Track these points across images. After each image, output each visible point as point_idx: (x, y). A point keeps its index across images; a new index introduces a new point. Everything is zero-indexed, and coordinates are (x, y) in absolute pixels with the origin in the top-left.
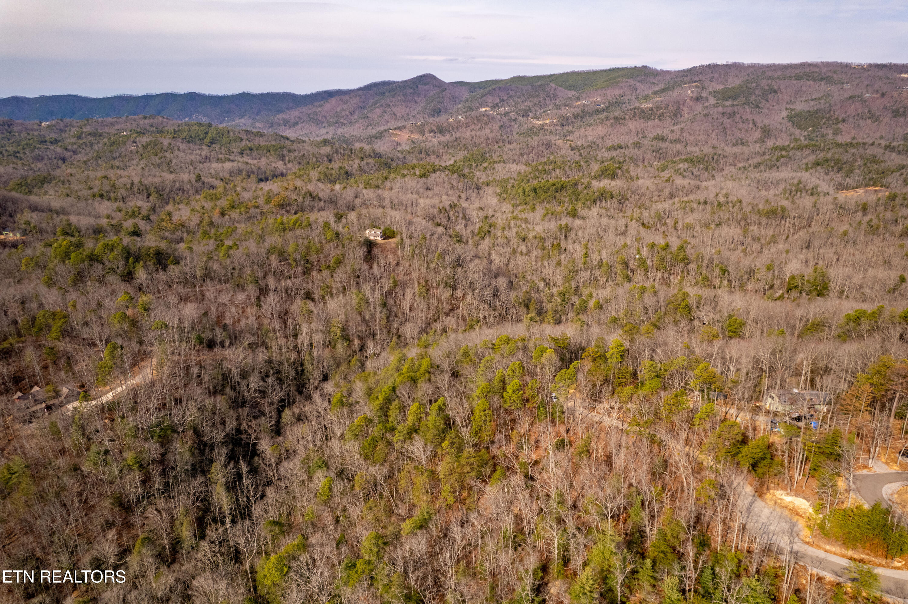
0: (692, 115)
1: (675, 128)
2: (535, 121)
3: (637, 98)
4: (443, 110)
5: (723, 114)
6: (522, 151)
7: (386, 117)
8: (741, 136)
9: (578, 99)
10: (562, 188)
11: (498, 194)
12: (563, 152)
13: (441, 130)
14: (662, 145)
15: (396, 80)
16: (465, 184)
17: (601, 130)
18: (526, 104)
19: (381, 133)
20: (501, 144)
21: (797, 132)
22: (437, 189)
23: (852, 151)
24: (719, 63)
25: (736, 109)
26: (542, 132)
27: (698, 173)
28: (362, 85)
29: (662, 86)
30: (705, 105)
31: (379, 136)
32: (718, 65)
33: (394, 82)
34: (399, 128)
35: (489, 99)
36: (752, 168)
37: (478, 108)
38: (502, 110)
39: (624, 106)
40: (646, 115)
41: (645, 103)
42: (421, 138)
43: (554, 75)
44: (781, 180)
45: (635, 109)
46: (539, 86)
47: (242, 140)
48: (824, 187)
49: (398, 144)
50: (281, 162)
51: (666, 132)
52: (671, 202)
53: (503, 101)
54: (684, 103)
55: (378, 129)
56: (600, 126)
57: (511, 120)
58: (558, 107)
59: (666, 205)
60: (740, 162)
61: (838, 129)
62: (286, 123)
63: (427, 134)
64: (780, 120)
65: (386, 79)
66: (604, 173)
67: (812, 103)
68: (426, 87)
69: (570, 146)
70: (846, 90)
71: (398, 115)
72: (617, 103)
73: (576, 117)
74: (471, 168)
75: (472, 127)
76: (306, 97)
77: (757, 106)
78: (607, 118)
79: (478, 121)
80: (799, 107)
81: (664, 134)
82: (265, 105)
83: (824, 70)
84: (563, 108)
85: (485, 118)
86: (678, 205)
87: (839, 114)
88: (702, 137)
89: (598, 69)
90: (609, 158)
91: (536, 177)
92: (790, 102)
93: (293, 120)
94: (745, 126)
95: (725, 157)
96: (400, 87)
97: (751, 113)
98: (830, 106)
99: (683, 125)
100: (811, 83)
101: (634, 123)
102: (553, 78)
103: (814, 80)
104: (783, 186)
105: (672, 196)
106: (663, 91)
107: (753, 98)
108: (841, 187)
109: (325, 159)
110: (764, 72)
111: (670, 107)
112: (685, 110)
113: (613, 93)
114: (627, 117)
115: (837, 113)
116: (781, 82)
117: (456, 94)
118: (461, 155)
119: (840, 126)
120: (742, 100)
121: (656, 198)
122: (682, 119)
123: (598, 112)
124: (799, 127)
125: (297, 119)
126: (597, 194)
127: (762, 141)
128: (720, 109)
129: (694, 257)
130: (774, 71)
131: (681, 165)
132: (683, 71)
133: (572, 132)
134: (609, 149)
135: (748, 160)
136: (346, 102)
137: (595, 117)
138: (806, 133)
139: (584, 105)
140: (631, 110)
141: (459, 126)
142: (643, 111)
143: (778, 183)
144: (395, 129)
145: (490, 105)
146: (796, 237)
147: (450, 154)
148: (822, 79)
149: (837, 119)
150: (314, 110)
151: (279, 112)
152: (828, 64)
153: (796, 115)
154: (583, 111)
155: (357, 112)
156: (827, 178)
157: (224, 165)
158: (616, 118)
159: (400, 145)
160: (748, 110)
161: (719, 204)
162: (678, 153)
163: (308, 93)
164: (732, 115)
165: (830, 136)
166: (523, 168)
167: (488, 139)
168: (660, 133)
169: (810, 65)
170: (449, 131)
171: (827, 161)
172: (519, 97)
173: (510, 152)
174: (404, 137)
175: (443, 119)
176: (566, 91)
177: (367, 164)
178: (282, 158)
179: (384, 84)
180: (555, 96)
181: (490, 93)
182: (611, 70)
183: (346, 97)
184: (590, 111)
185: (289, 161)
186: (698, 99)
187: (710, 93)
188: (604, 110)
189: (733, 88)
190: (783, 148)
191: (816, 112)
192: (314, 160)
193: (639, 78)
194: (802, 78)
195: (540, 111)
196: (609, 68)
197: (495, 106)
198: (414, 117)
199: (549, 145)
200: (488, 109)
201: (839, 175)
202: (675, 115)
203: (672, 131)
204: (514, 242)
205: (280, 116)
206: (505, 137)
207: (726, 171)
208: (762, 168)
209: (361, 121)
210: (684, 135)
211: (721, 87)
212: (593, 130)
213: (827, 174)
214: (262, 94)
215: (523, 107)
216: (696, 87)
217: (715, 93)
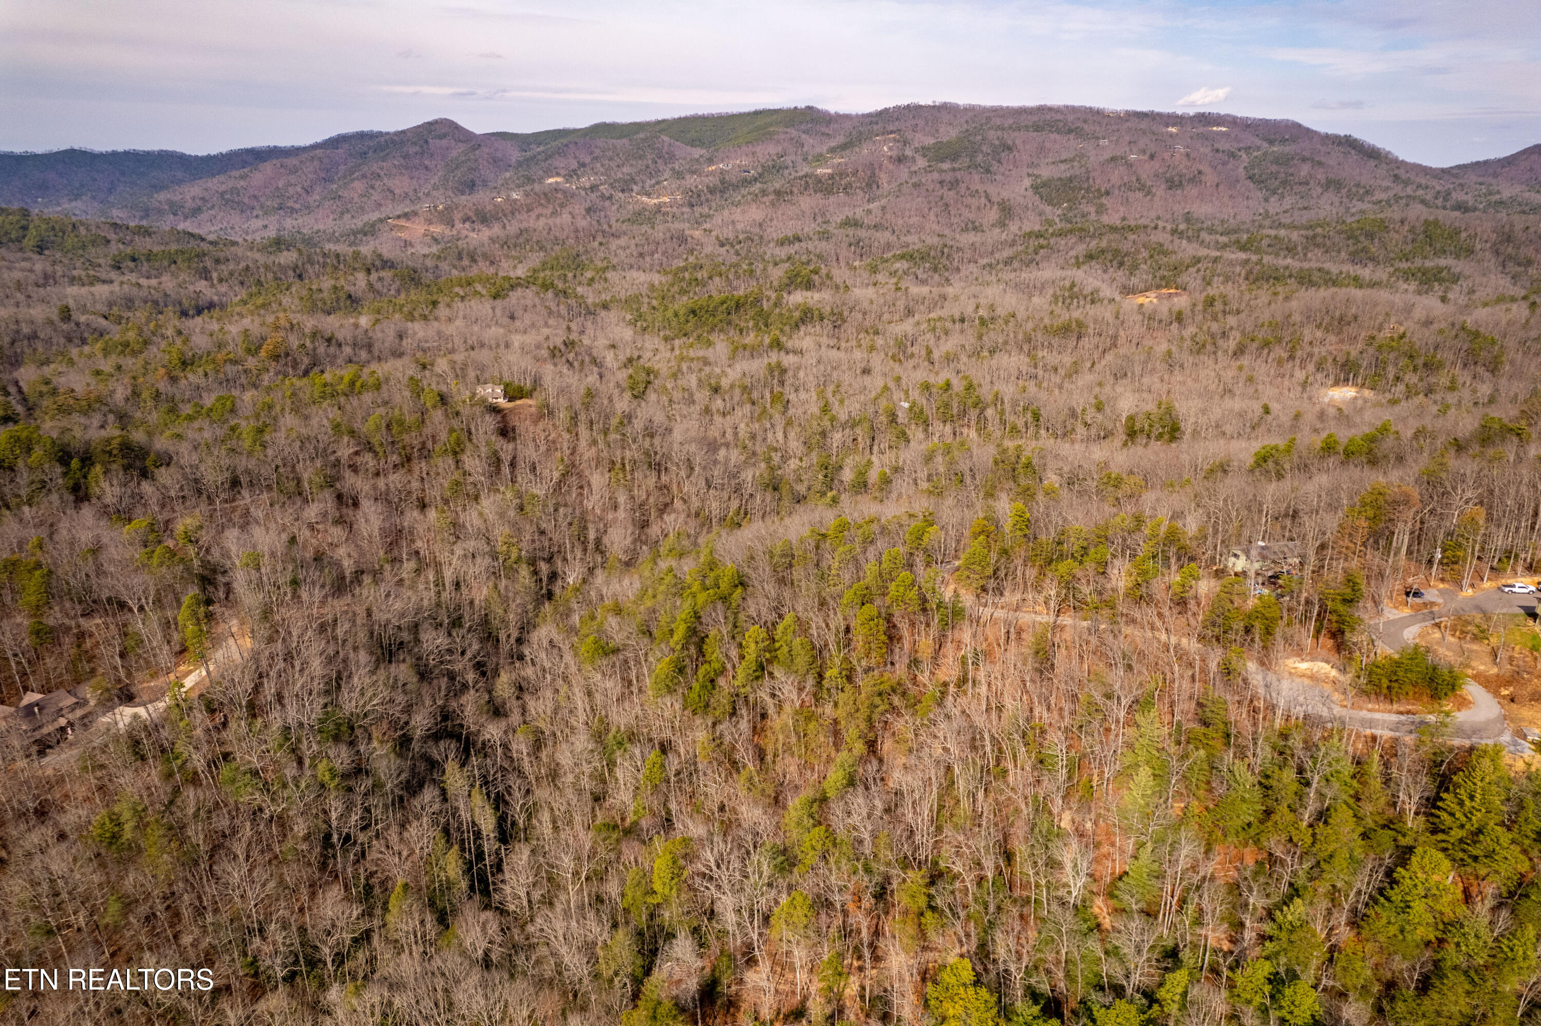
0: (894, 185)
1: (871, 206)
2: (645, 199)
3: (805, 160)
4: (478, 182)
5: (941, 182)
6: (640, 249)
7: (376, 196)
8: (972, 216)
9: (710, 161)
10: (738, 306)
11: (630, 323)
12: (708, 250)
13: (483, 218)
14: (862, 233)
15: (384, 129)
16: (570, 308)
17: (756, 213)
18: (625, 170)
19: (373, 225)
20: (599, 238)
21: (1048, 209)
22: (528, 318)
23: (1133, 237)
24: (922, 103)
25: (959, 175)
26: (659, 217)
27: (925, 276)
28: (319, 139)
29: (840, 140)
30: (913, 169)
31: (370, 230)
32: (920, 107)
33: (380, 134)
34: (406, 216)
35: (559, 162)
36: (1001, 266)
37: (541, 180)
38: (585, 181)
39: (786, 172)
40: (825, 187)
41: (820, 166)
42: (448, 232)
43: (664, 121)
44: (1046, 282)
45: (806, 176)
46: (644, 140)
47: (108, 241)
48: (1107, 292)
49: (407, 244)
50: (204, 282)
51: (859, 213)
52: (911, 320)
53: (583, 165)
54: (881, 166)
55: (366, 218)
56: (754, 206)
57: (603, 197)
58: (679, 175)
59: (908, 327)
60: (981, 256)
61: (1102, 205)
62: (175, 209)
63: (459, 225)
64: (1022, 191)
65: (366, 128)
66: (795, 281)
67: (1063, 167)
68: (444, 142)
69: (717, 238)
70: (1103, 148)
71: (397, 191)
72: (776, 168)
73: (712, 191)
74: (565, 281)
75: (539, 210)
76: (209, 159)
77: (988, 171)
78: (764, 192)
79: (548, 201)
80: (1046, 172)
81: (857, 217)
82: (123, 174)
83: (1071, 118)
84: (688, 177)
85: (559, 195)
86: (924, 326)
87: (1100, 183)
88: (915, 220)
89: (735, 110)
90: (784, 257)
91: (683, 292)
92: (1032, 165)
93: (189, 204)
94: (974, 202)
95: (959, 249)
96: (393, 142)
97: (982, 182)
98: (1088, 172)
99: (884, 202)
100: (1054, 136)
101: (808, 199)
102: (662, 126)
103: (1059, 132)
104: (1051, 291)
105: (909, 312)
106: (844, 147)
107: (979, 158)
108: (1127, 291)
109: (291, 273)
110: (989, 119)
111: (861, 174)
112: (883, 178)
113: (767, 151)
114: (795, 190)
115: (1098, 181)
116: (1016, 134)
117: (499, 155)
118: (535, 259)
119: (1104, 200)
120: (965, 161)
121: (886, 317)
122: (878, 193)
123: (746, 182)
124: (1050, 203)
125: (199, 203)
126: (797, 314)
127: (1002, 224)
128: (936, 175)
129: (990, 398)
130: (1003, 116)
131: (898, 265)
132: (870, 115)
133: (708, 216)
134: (781, 243)
135: (992, 253)
136: (294, 171)
137: (744, 191)
138: (1060, 212)
139: (722, 172)
140: (801, 178)
141: (514, 209)
142: (819, 180)
143: (1043, 286)
144: (399, 217)
145: (563, 172)
146: (1103, 363)
147: (514, 258)
148: (1070, 131)
149: (1099, 190)
150: (231, 184)
151: (158, 187)
152: (1073, 109)
153: (1044, 185)
154: (723, 182)
155: (318, 189)
156: (1106, 276)
157: (93, 289)
158: (778, 193)
159: (411, 245)
160: (976, 177)
161: (983, 321)
162: (888, 246)
163: (213, 152)
164: (954, 184)
165: (1093, 216)
166: (656, 278)
167: (577, 231)
168: (850, 215)
169: (1051, 109)
170: (497, 219)
171: (1103, 252)
172: (611, 159)
173: (619, 251)
174: (416, 230)
175: (481, 197)
176: (689, 148)
177: (380, 279)
178: (205, 274)
179: (362, 136)
180: (672, 157)
181: (561, 152)
182: (757, 113)
183: (292, 161)
184: (734, 181)
185: (221, 280)
186: (900, 160)
187: (917, 150)
188: (756, 180)
189: (949, 142)
190: (1039, 235)
191: (1070, 180)
192: (270, 276)
193: (803, 127)
194: (1043, 129)
195: (649, 183)
196: (752, 109)
197: (571, 175)
198: (428, 195)
199: (682, 239)
200: (559, 179)
201: (1120, 273)
202: (869, 185)
203: (869, 212)
204: (702, 396)
205: (163, 196)
206: (605, 227)
207: (963, 273)
208: (1016, 264)
209: (327, 204)
210: (888, 216)
211: (930, 141)
212: (743, 212)
213: (1105, 271)
214: (114, 154)
215: (619, 175)
216: (895, 140)
217: (924, 151)
